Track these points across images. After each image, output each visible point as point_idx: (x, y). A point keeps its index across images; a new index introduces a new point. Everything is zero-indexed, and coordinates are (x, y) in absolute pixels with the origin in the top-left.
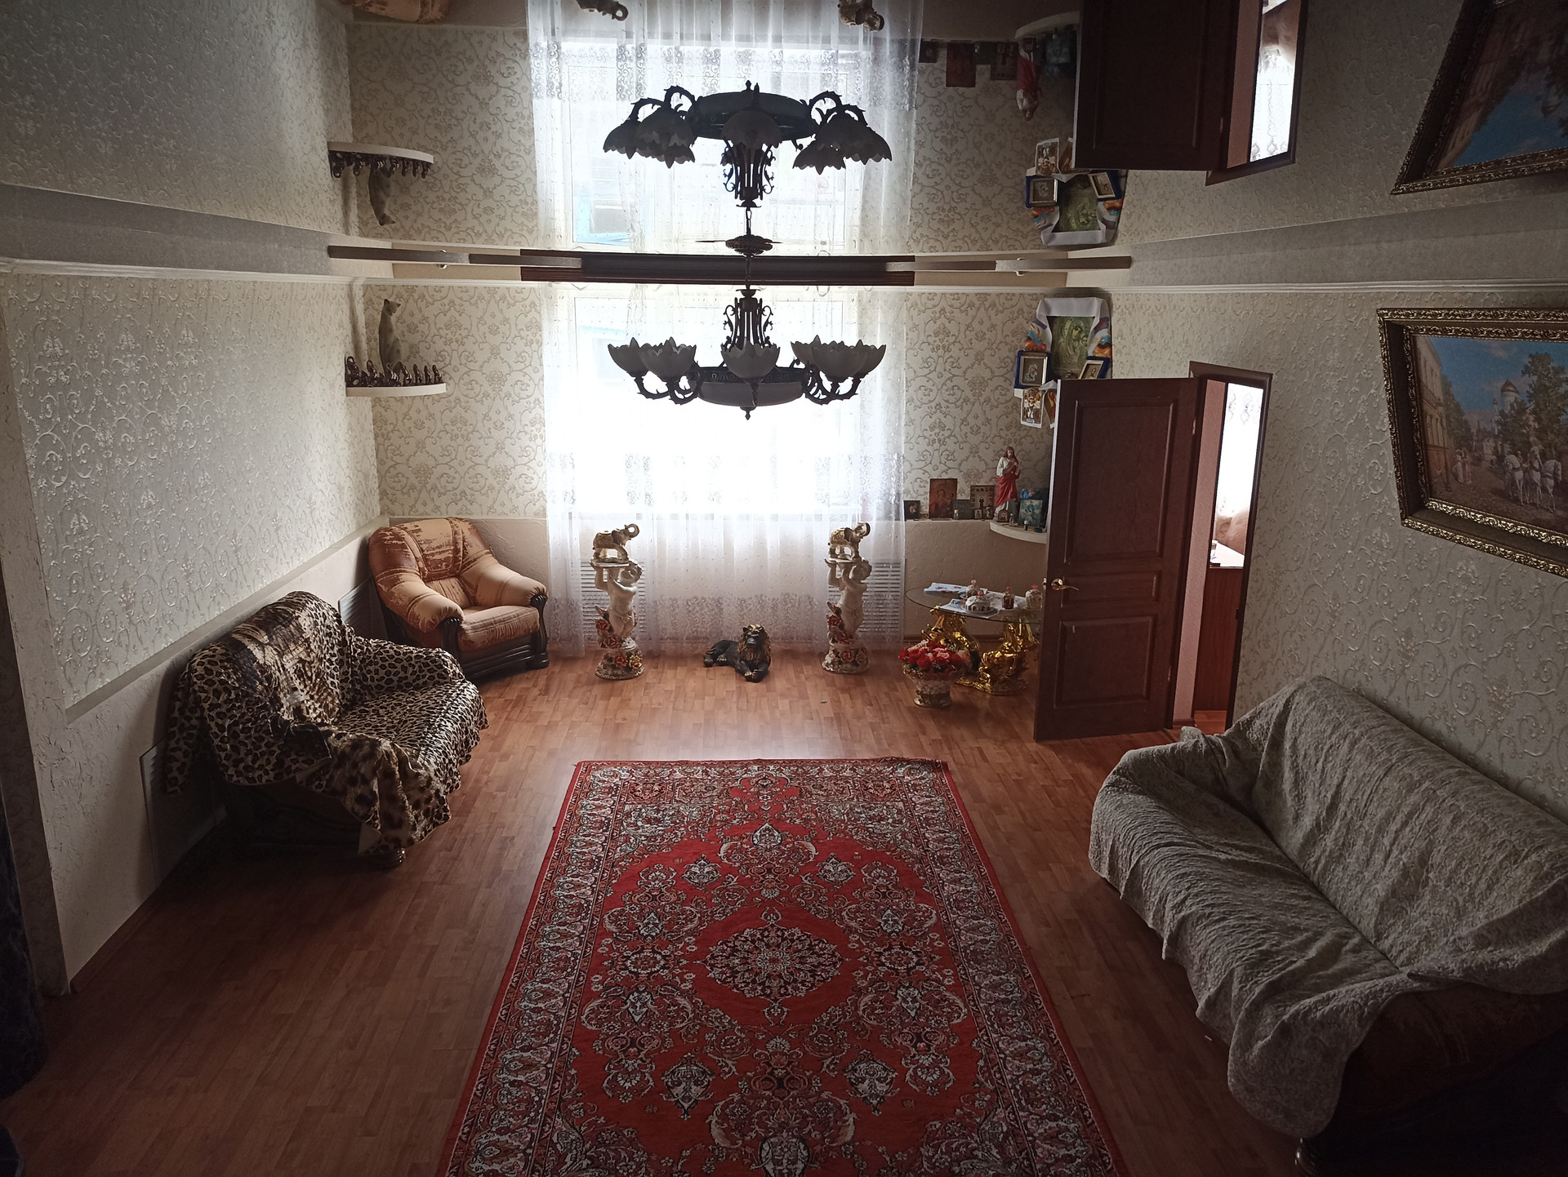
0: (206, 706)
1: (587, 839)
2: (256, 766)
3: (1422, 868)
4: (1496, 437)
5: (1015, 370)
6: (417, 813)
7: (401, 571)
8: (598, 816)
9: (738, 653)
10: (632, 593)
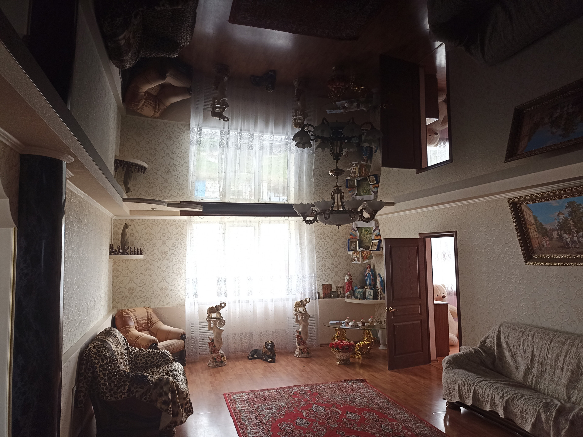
0: (98, 366)
1: (247, 417)
2: (119, 391)
3: (578, 369)
4: (557, 230)
5: (348, 245)
6: (182, 410)
7: (130, 327)
8: (246, 409)
9: (263, 353)
10: (222, 331)
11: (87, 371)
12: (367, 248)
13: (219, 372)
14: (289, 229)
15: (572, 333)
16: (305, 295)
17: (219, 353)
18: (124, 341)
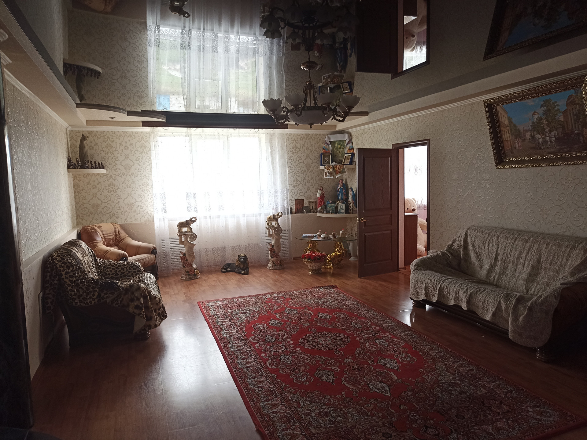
0: (64, 273)
1: (222, 321)
2: (88, 297)
3: (539, 263)
4: (531, 131)
5: (320, 160)
6: (156, 315)
7: (97, 242)
8: (220, 314)
9: (236, 266)
10: (194, 245)
11: (53, 278)
12: (340, 162)
13: (192, 284)
14: (260, 142)
15: (535, 232)
16: (277, 210)
17: (192, 266)
18: (91, 252)
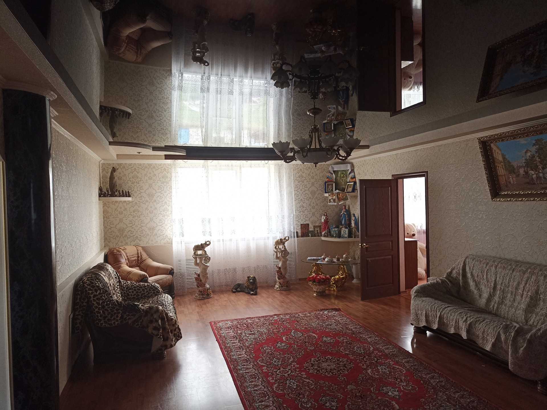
0: (92, 296)
1: (232, 342)
2: (112, 318)
3: (537, 295)
4: (524, 167)
5: (324, 188)
6: (172, 335)
7: (121, 264)
8: (230, 335)
9: (246, 286)
10: (208, 266)
11: (82, 300)
12: (343, 190)
13: (205, 304)
14: (269, 172)
16: (284, 234)
17: (205, 286)
18: (116, 275)
